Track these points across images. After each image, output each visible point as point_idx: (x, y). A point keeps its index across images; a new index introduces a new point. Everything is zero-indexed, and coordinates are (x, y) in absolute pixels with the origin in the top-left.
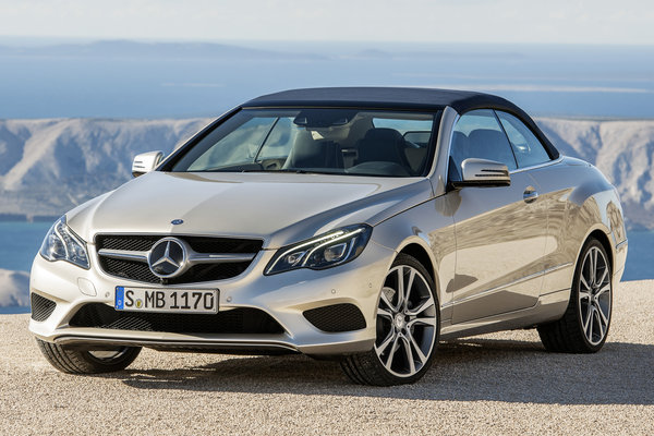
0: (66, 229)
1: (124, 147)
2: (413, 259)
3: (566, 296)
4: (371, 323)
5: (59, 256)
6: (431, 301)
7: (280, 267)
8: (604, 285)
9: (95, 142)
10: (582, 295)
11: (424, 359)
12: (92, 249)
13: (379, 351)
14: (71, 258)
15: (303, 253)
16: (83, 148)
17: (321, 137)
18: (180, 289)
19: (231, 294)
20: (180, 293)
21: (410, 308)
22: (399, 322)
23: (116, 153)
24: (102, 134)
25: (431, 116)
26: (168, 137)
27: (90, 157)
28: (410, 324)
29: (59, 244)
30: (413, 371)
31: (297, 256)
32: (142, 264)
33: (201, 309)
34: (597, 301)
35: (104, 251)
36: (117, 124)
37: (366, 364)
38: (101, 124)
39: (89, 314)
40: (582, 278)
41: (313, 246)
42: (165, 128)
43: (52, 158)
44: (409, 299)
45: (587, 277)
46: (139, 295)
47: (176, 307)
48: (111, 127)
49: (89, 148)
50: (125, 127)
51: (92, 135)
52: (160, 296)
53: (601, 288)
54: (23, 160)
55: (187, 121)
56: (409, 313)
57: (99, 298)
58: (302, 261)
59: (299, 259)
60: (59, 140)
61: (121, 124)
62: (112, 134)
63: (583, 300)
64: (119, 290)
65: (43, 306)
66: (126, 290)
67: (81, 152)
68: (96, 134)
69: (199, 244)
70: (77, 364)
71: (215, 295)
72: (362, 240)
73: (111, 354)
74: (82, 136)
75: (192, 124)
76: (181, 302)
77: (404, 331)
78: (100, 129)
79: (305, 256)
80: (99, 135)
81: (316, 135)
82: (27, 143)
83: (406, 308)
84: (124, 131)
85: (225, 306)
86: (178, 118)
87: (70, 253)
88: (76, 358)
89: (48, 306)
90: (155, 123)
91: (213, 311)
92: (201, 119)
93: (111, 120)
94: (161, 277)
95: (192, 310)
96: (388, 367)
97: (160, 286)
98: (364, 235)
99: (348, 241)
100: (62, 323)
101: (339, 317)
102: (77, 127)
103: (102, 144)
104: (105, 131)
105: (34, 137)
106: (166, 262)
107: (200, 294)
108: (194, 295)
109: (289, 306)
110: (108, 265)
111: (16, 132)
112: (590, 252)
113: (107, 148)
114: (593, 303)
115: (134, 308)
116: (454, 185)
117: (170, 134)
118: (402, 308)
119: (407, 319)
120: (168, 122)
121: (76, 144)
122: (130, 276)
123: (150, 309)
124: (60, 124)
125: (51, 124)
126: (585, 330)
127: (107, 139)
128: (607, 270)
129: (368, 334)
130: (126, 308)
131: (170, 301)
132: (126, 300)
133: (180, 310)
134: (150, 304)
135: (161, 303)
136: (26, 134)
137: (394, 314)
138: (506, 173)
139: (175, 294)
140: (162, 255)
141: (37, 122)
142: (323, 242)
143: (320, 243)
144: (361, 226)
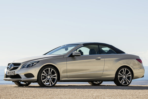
28: (51, 78)
118: (49, 75)
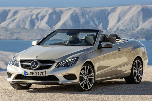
0: (14, 58)
1: (92, 16)
2: (89, 64)
3: (130, 71)
4: (78, 78)
5: (13, 64)
6: (93, 73)
7: (58, 66)
8: (140, 68)
9: (83, 14)
10: (134, 71)
11: (91, 86)
12: (19, 63)
13: (81, 84)
14: (15, 65)
15: (63, 63)
16: (79, 17)
17: (72, 37)
18: (37, 71)
19: (48, 72)
20: (37, 72)
21: (88, 75)
22: (85, 78)
23: (90, 18)
24: (85, 12)
25: (96, 32)
26: (106, 12)
27: (82, 19)
29: (13, 62)
30: (89, 88)
31: (62, 64)
32: (30, 66)
33: (42, 75)
34: (138, 72)
35: (22, 63)
36: (90, 9)
37: (78, 87)
38: (85, 9)
39: (19, 77)
40: (134, 67)
41: (65, 62)
42: (106, 10)
43: (70, 20)
44: (88, 73)
45: (136, 67)
46: (29, 73)
47: (36, 75)
48: (88, 10)
49: (81, 17)
50: (93, 10)
51: (82, 12)
52: (33, 73)
53: (139, 69)
54: (61, 21)
55: (112, 8)
56: (88, 76)
57: (21, 73)
58: (63, 65)
59: (62, 65)
60: (72, 14)
61: (92, 9)
62: (89, 12)
63: (134, 72)
64: (25, 71)
65: (10, 75)
66: (26, 71)
67: (79, 18)
68: (83, 12)
69: (41, 61)
70: (18, 87)
71: (45, 72)
72: (76, 60)
73: (26, 85)
74: (79, 13)
75: (114, 8)
76: (37, 74)
77: (87, 80)
78: (85, 10)
79: (64, 64)
80: (84, 12)
81: (71, 37)
82: (62, 15)
83: (87, 75)
84: (92, 11)
85: (47, 75)
86: (110, 7)
87: (15, 64)
88: (18, 86)
89: (11, 75)
90: (102, 8)
91: (44, 76)
92: (117, 7)
93: (88, 8)
94: (33, 69)
95: (40, 76)
96: (83, 87)
97: (33, 71)
98: (77, 59)
99: (73, 61)
100: (13, 78)
101: (71, 77)
102: (78, 10)
103: (85, 15)
104: (86, 11)
105: (64, 13)
106: (34, 66)
107: (41, 72)
108: (40, 72)
109: (60, 75)
110: (23, 66)
111: (58, 12)
112: (136, 61)
113: (87, 16)
114: (138, 73)
115: (28, 75)
116: (100, 47)
117: (107, 12)
119: (87, 77)
120: (106, 8)
121: (77, 16)
122: (27, 69)
123: (31, 75)
124: (72, 9)
125: (69, 9)
126: (135, 79)
127: (87, 13)
128: (141, 65)
129: (77, 80)
130: (26, 75)
131: (35, 74)
132: (26, 74)
133: (37, 76)
134: (31, 74)
135: (33, 74)
136: (62, 12)
137: (84, 76)
138: (111, 45)
139: (36, 72)
140: (33, 64)
141: (65, 8)
142: (68, 61)
143: (67, 61)
144: (76, 57)
